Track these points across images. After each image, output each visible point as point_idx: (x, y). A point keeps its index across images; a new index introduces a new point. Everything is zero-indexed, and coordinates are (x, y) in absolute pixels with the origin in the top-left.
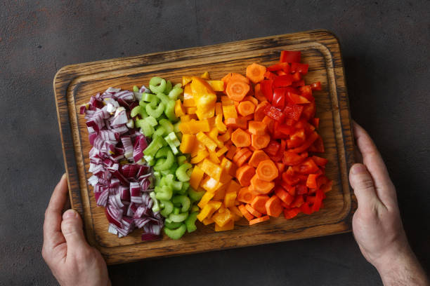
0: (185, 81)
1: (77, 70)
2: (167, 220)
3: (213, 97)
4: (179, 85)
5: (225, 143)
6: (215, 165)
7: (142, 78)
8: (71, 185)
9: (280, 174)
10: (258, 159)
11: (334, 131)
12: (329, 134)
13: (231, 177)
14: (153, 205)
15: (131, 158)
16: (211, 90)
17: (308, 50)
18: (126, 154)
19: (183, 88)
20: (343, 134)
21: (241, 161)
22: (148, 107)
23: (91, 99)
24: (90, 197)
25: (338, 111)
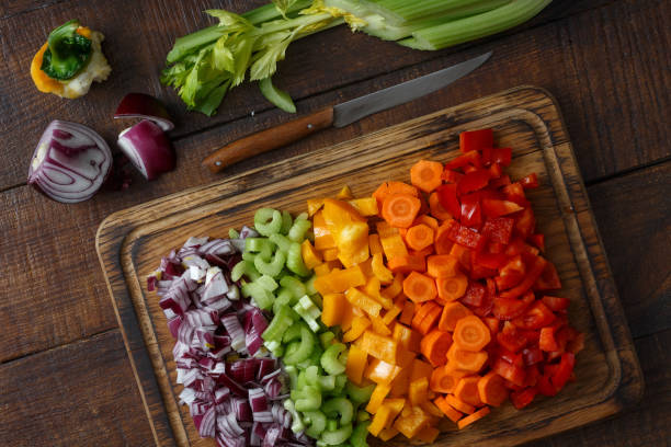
0: (312, 208)
1: (131, 218)
2: (319, 443)
3: (362, 227)
4: (304, 216)
5: (394, 300)
6: (383, 340)
7: (241, 214)
8: (151, 409)
9: (493, 335)
10: (454, 317)
11: (572, 250)
12: (563, 256)
13: (415, 355)
14: (291, 421)
15: (243, 350)
16: (358, 215)
17: (506, 125)
18: (234, 344)
19: (311, 219)
20: (588, 254)
21: (426, 326)
22: (258, 261)
23: (162, 261)
24: (185, 425)
25: (572, 216)
